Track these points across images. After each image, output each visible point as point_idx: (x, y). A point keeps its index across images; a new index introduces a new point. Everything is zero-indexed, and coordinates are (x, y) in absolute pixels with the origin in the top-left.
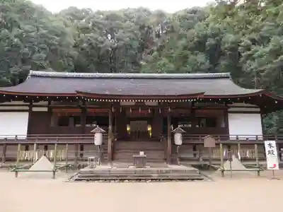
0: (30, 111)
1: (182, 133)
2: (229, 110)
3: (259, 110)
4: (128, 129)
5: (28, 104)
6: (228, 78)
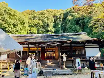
1: (66, 56)
3: (98, 46)
4: (45, 55)
6: (86, 34)
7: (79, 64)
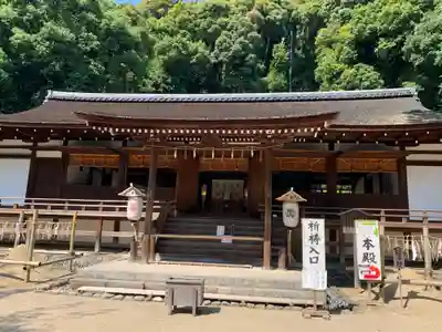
0: (32, 157)
1: (300, 204)
2: (407, 158)
5: (31, 144)
6: (411, 96)
7: (371, 250)
